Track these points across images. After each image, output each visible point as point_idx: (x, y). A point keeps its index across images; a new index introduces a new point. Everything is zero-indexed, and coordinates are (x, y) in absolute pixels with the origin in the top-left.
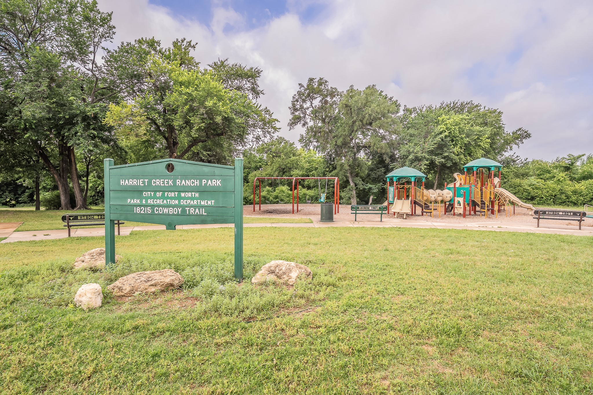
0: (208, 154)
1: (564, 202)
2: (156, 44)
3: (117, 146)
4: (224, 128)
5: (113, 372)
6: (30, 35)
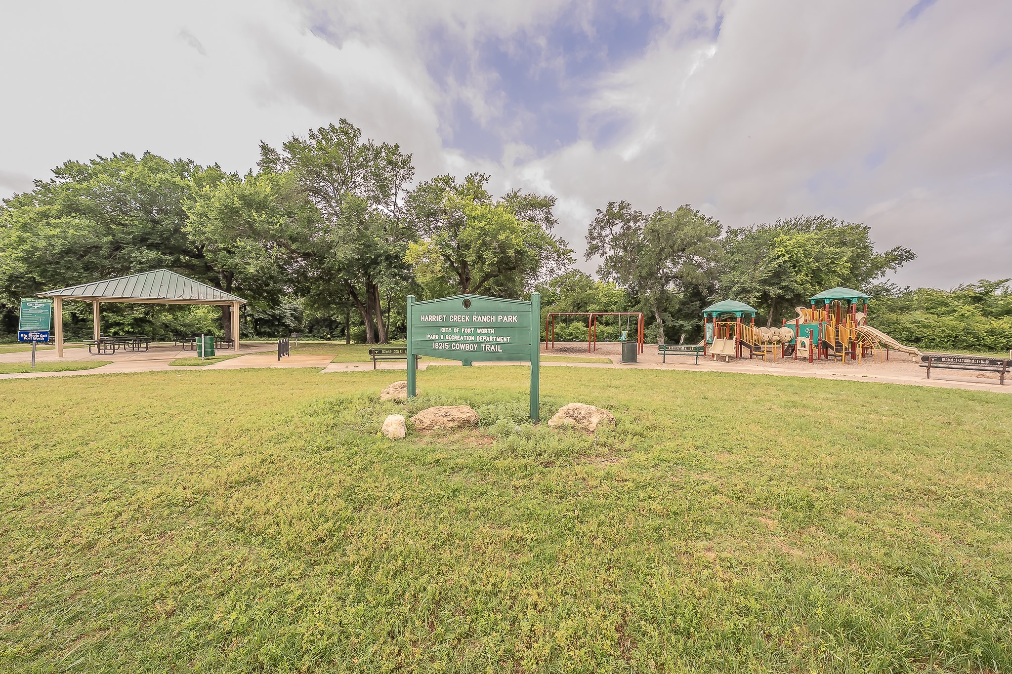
0: (500, 289)
1: (972, 346)
2: (450, 181)
3: (415, 283)
4: (516, 262)
5: (418, 502)
6: (343, 183)
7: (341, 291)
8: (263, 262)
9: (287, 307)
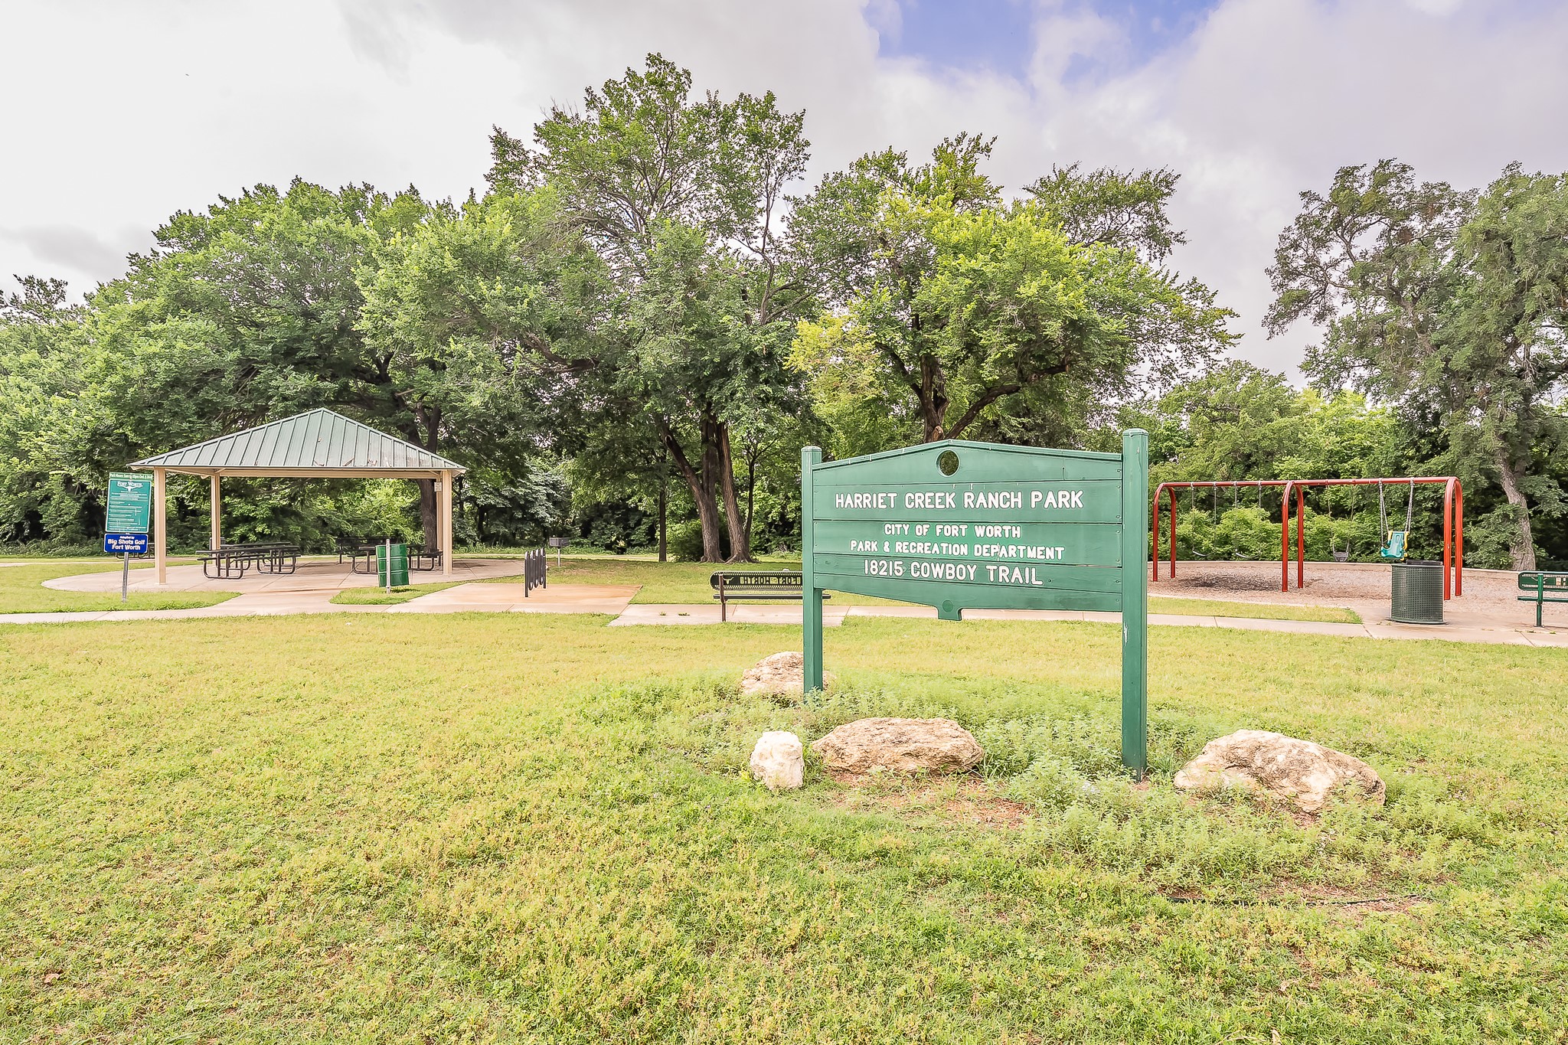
0: (1023, 425)
2: (895, 163)
3: (813, 418)
4: (1067, 352)
5: (842, 949)
6: (654, 197)
7: (648, 440)
8: (495, 386)
9: (539, 479)
